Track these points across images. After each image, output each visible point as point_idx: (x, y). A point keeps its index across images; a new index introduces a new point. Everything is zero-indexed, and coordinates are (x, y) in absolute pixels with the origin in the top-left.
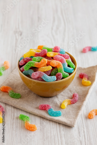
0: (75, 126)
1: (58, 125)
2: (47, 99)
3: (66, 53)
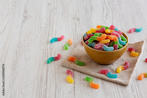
0: (129, 85)
1: (115, 85)
2: (105, 66)
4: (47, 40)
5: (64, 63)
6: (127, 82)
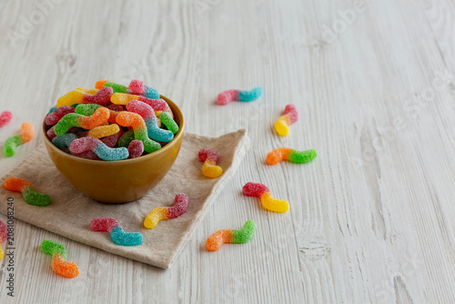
0: (170, 266)
3: (161, 97)
6: (165, 258)
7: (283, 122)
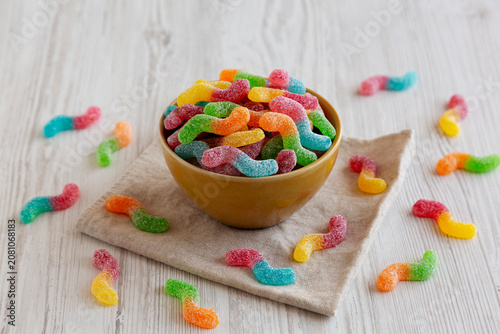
0: (335, 312)
1: (284, 312)
4: (31, 126)
5: (86, 224)
6: (329, 302)
7: (451, 117)
